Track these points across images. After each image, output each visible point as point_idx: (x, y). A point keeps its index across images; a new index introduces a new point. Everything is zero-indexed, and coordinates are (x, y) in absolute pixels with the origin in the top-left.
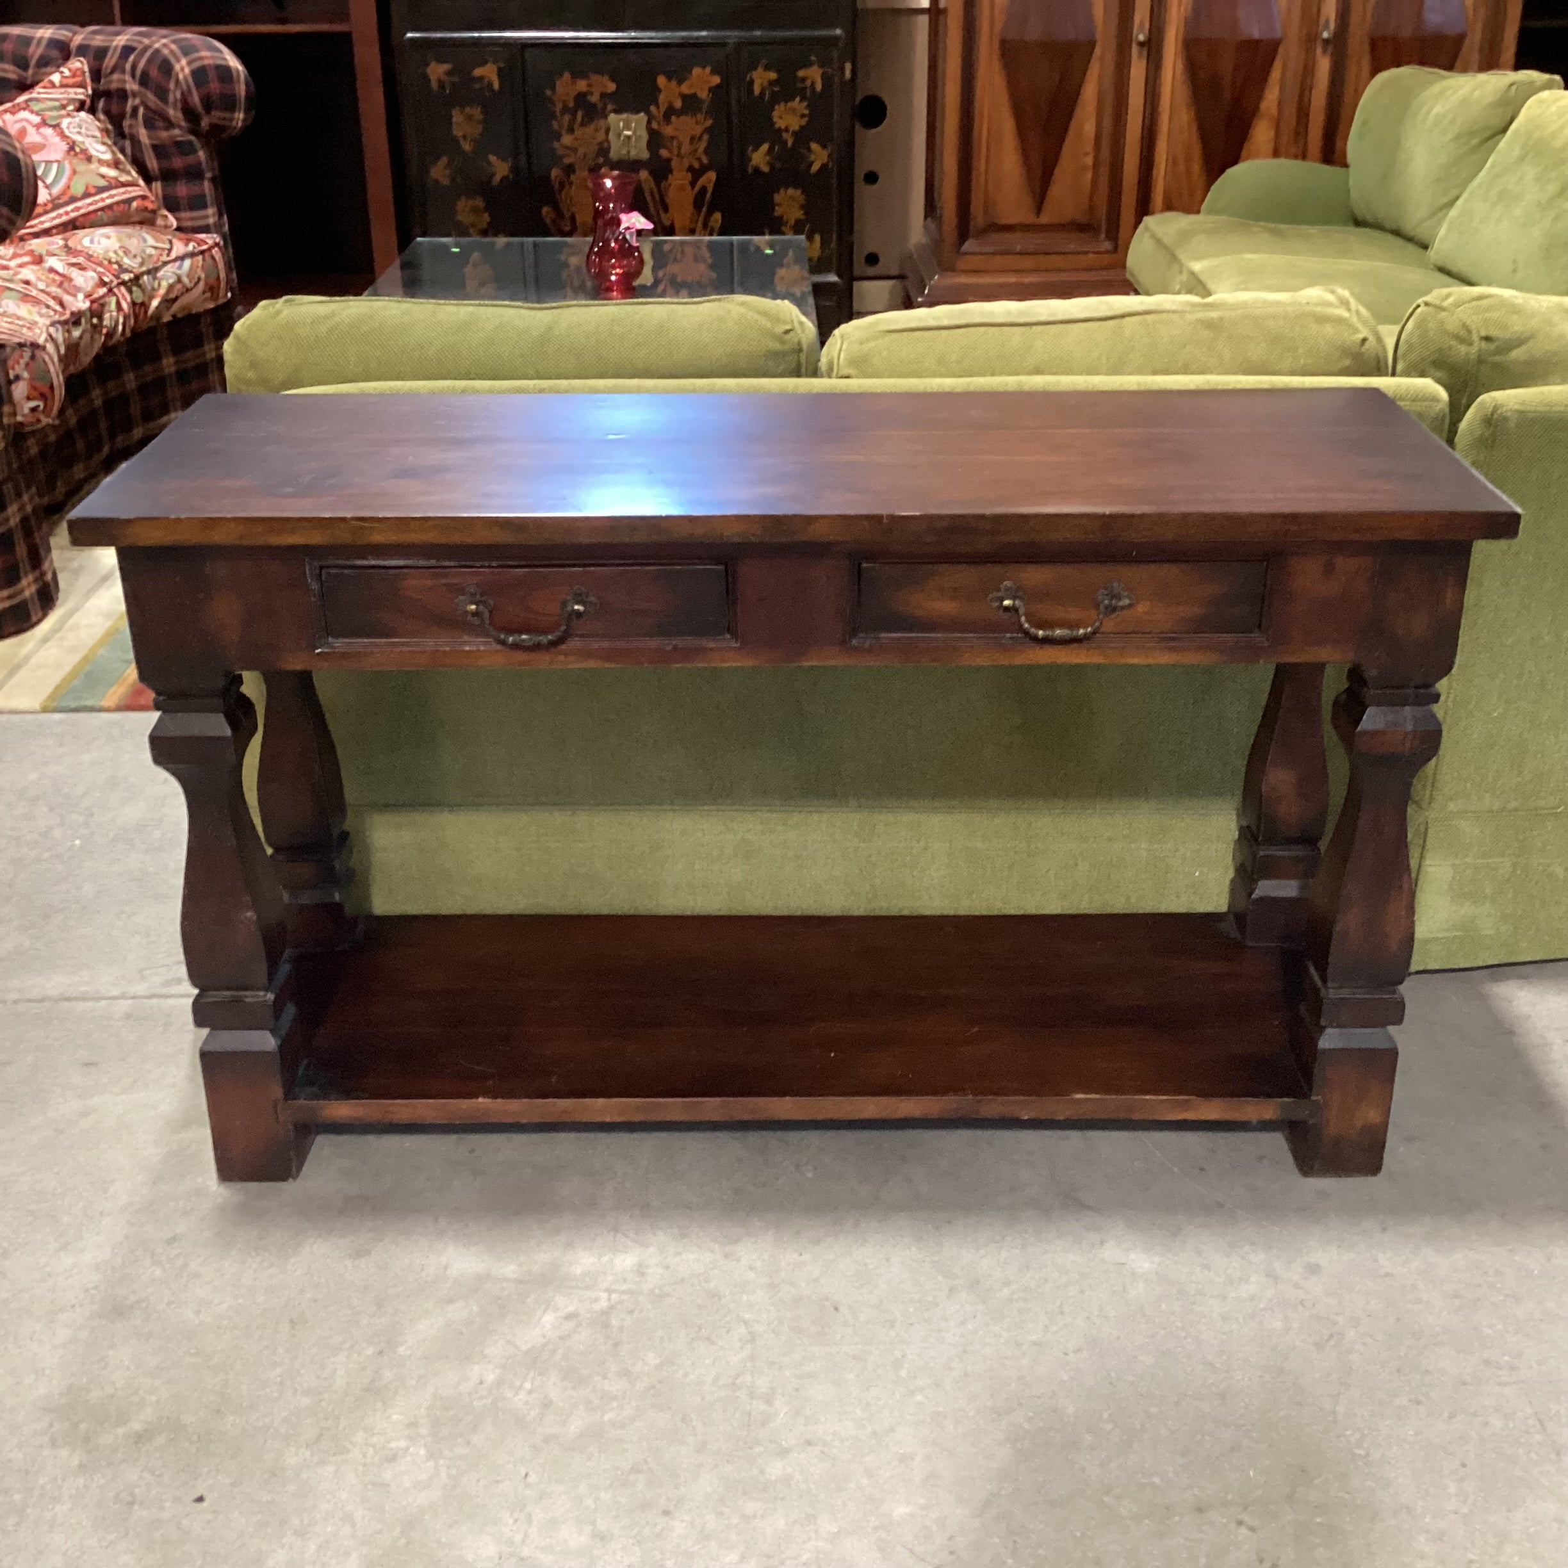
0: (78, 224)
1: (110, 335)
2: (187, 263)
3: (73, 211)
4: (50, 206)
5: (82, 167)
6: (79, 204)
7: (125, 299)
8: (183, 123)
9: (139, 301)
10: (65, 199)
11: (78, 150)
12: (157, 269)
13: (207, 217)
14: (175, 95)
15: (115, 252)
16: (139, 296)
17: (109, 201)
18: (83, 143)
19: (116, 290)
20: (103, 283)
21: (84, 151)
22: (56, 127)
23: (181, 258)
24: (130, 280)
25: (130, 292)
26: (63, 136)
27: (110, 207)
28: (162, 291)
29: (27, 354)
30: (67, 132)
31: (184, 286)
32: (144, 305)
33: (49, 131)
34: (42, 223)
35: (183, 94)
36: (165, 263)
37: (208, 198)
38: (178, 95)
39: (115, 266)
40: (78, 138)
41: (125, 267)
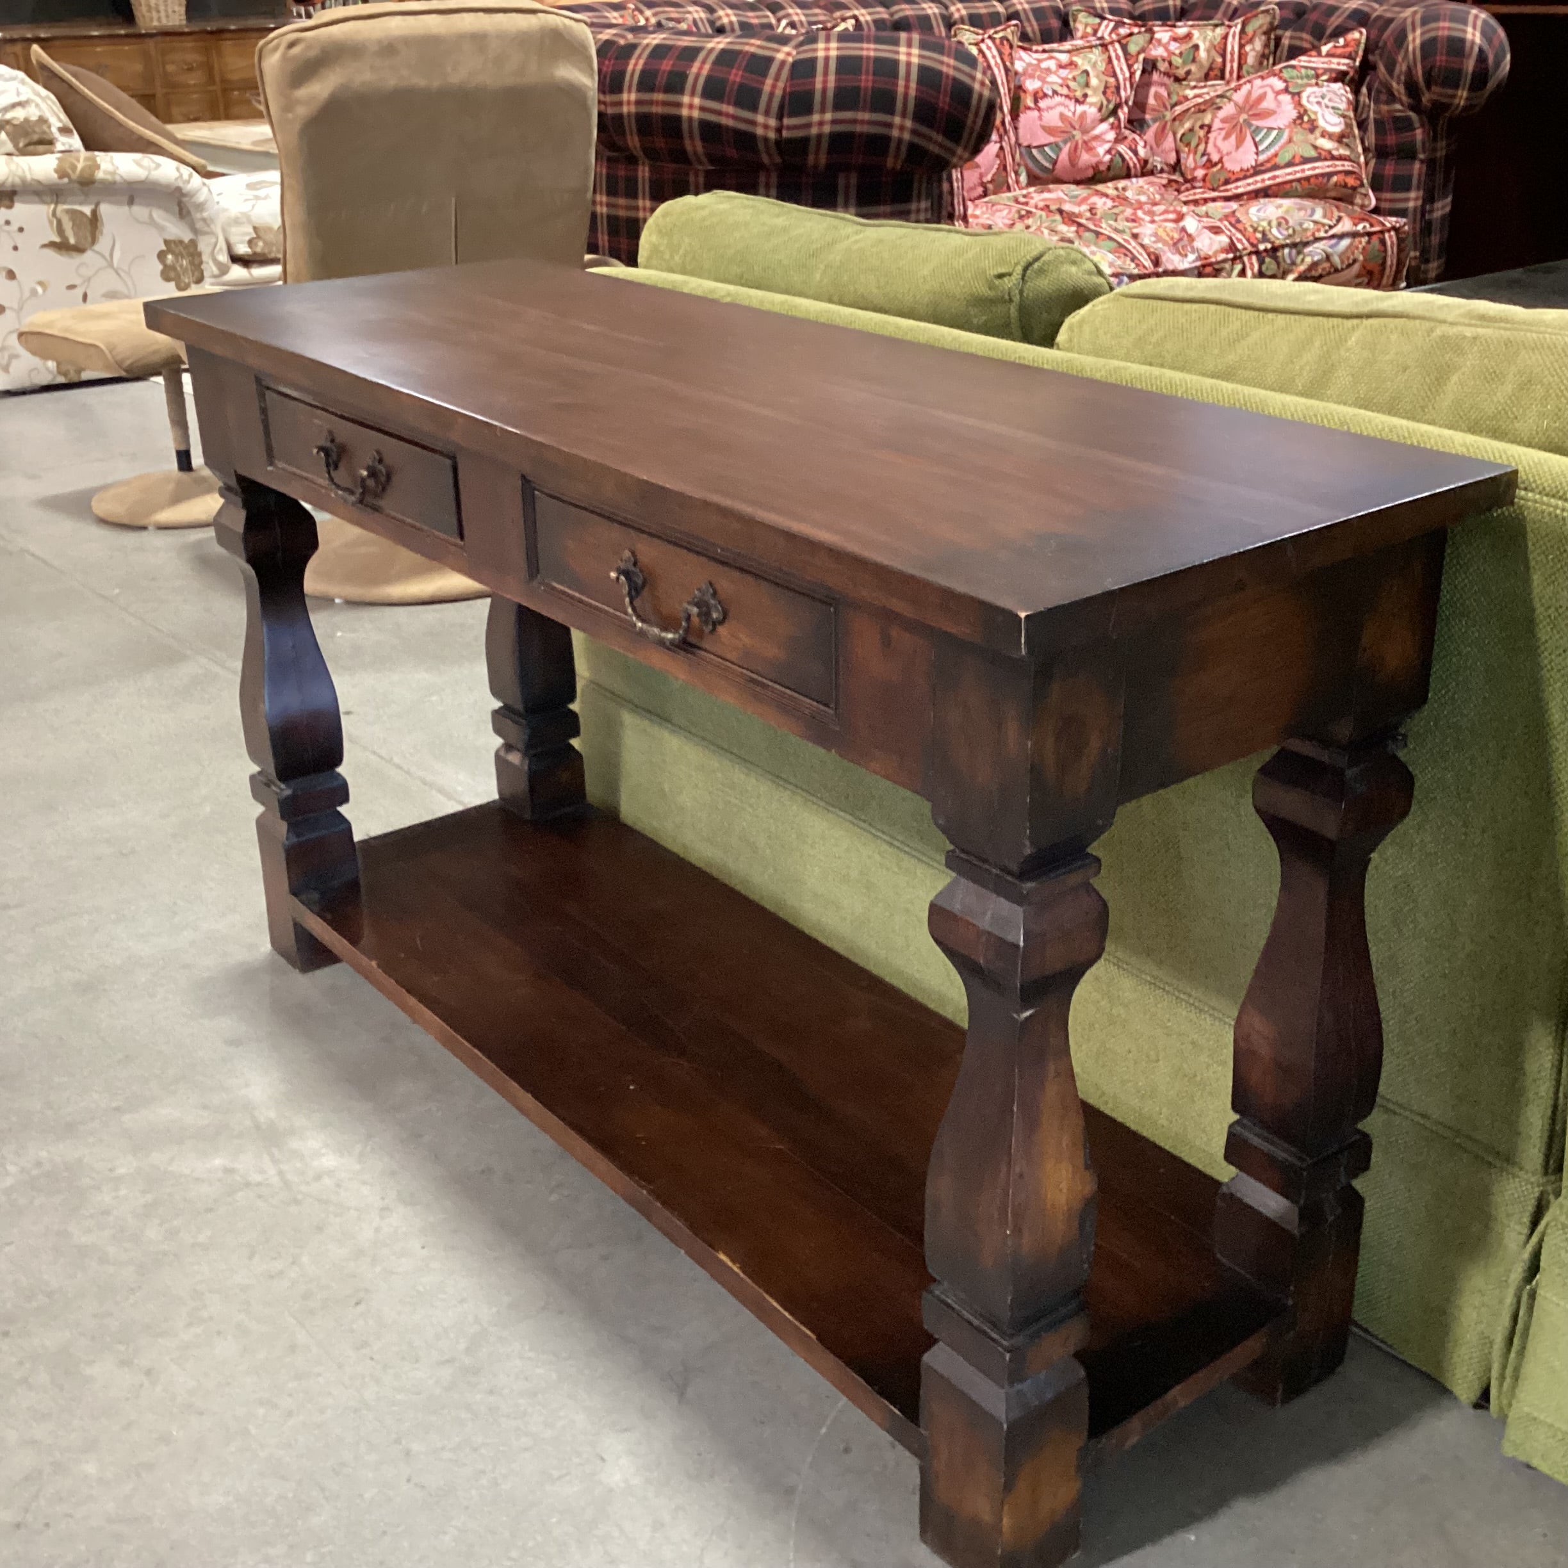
0: (1270, 192)
2: (1345, 242)
3: (1269, 179)
4: (1252, 171)
5: (1300, 135)
6: (1277, 173)
7: (1252, 269)
8: (1404, 98)
10: (1268, 165)
11: (1306, 118)
12: (1304, 244)
13: (1407, 200)
14: (1401, 67)
15: (1269, 223)
16: (1270, 267)
17: (1309, 173)
18: (1315, 113)
19: (1246, 259)
20: (1232, 247)
21: (1312, 121)
22: (1297, 95)
23: (1341, 236)
24: (1266, 250)
25: (1261, 262)
26: (1298, 105)
27: (1308, 179)
28: (1302, 268)
30: (1304, 101)
31: (1332, 265)
33: (1286, 98)
34: (1237, 188)
35: (1409, 68)
36: (1317, 239)
37: (1415, 180)
38: (1404, 68)
39: (1259, 236)
40: (1312, 107)
41: (1270, 236)
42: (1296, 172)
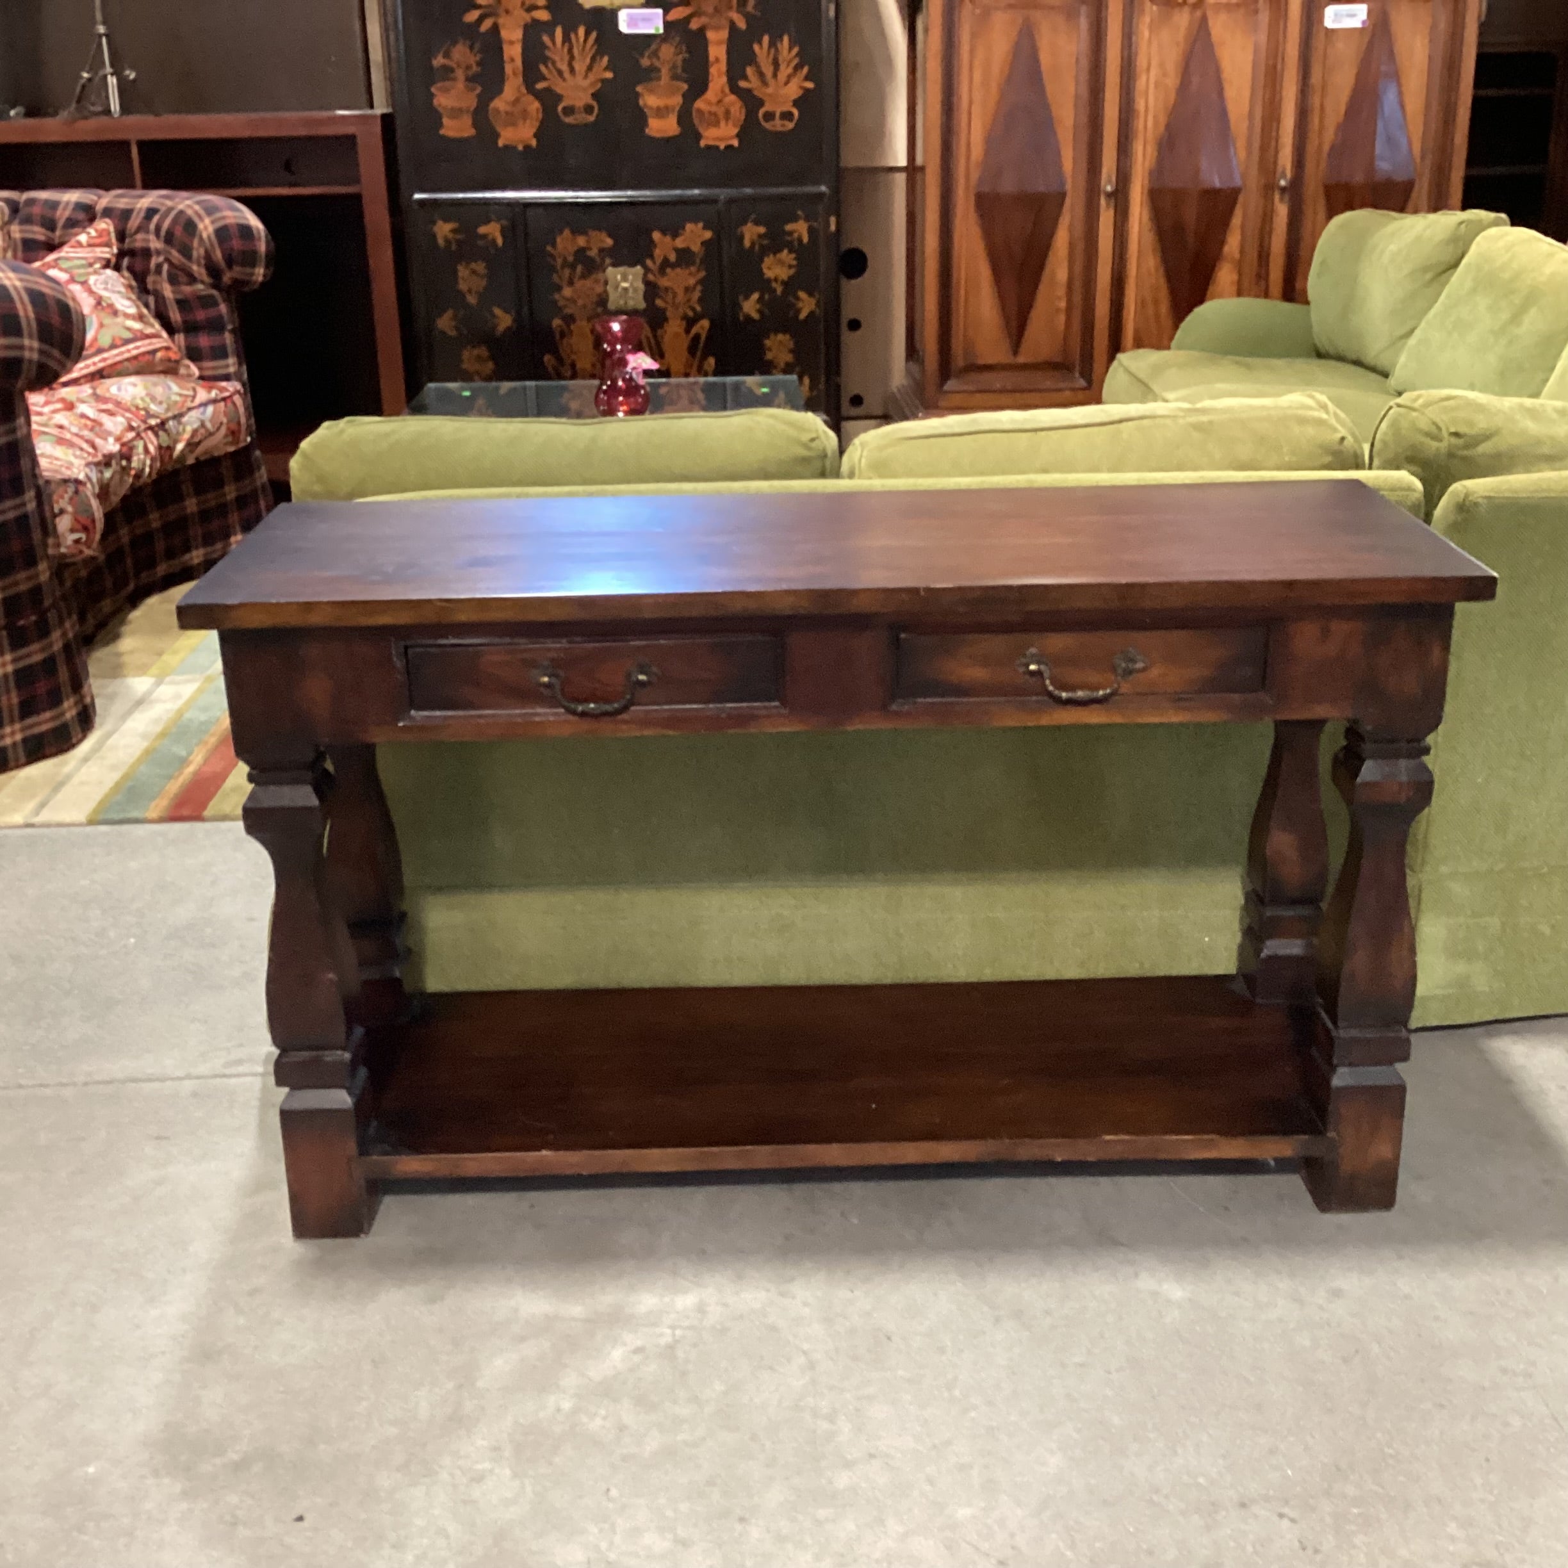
0: (105, 373)
1: (138, 476)
2: (210, 409)
3: (100, 361)
5: (107, 321)
6: (105, 355)
7: (152, 443)
8: (206, 279)
9: (164, 445)
10: (92, 350)
11: (104, 304)
12: (181, 415)
13: (227, 366)
14: (198, 252)
15: (142, 399)
16: (164, 439)
17: (135, 352)
18: (109, 298)
19: (143, 435)
20: (131, 428)
21: (111, 306)
22: (84, 283)
23: (204, 405)
24: (157, 425)
25: (157, 435)
26: (90, 292)
27: (135, 358)
28: (187, 436)
29: (71, 489)
30: (94, 289)
31: (207, 430)
32: (170, 449)
33: (77, 287)
35: (206, 252)
36: (190, 409)
37: (230, 349)
38: (202, 251)
39: (143, 413)
40: (105, 294)
41: (151, 412)
42: (122, 353)
